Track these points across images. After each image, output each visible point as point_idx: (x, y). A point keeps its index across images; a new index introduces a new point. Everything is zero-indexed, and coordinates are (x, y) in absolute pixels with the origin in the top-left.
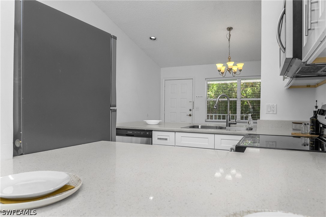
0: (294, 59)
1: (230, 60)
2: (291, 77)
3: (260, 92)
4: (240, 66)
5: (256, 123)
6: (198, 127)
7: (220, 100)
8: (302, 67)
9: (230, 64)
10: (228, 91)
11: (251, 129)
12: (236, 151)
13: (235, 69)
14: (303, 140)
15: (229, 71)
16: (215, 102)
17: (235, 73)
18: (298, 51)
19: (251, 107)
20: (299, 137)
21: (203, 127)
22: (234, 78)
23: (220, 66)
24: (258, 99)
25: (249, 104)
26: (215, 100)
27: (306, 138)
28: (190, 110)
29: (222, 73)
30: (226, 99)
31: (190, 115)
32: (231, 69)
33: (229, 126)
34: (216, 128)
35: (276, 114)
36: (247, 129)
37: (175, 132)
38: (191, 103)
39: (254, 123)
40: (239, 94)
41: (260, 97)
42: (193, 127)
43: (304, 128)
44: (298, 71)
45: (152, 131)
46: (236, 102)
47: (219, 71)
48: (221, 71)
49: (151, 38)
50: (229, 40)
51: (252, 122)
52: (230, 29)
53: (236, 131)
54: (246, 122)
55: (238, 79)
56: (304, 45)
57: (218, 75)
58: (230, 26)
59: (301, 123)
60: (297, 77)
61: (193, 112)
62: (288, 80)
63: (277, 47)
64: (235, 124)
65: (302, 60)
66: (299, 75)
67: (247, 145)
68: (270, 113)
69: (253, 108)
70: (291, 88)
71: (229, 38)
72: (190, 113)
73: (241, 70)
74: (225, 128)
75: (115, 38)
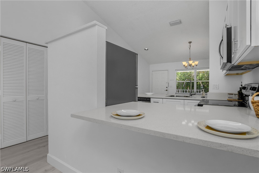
0: (227, 63)
1: (190, 60)
2: (227, 70)
3: (209, 76)
4: (197, 63)
5: (207, 94)
6: (174, 96)
7: (186, 81)
8: (232, 66)
9: (191, 62)
10: (189, 77)
11: (204, 97)
12: (198, 106)
13: (193, 64)
14: (234, 103)
15: (190, 66)
16: (183, 83)
17: (193, 67)
18: (229, 59)
19: (202, 85)
20: (232, 101)
21: (176, 96)
22: (192, 69)
23: (184, 63)
24: (208, 81)
25: (201, 84)
26: (184, 81)
27: (236, 102)
28: (167, 87)
29: (186, 67)
30: (189, 81)
31: (167, 90)
32: (191, 65)
33: (192, 96)
34: (184, 97)
35: (218, 89)
36: (202, 97)
37: (163, 98)
38: (167, 84)
39: (205, 94)
40: (195, 78)
41: (209, 80)
42: (172, 96)
43: (235, 96)
44: (230, 68)
45: (150, 98)
46: (194, 83)
47: (184, 66)
48: (185, 66)
49: (145, 49)
50: (190, 49)
51: (204, 93)
52: (190, 43)
53: (195, 98)
54: (201, 94)
55: (195, 69)
56: (232, 57)
57: (184, 68)
58: (190, 41)
59: (233, 94)
60: (230, 70)
61: (169, 89)
62: (225, 71)
63: (219, 57)
64: (195, 94)
65: (231, 63)
66: (231, 69)
67: (203, 104)
68: (215, 88)
69: (204, 86)
70: (227, 75)
71: (190, 48)
72: (167, 89)
73: (197, 65)
74: (189, 97)
75: (137, 54)
